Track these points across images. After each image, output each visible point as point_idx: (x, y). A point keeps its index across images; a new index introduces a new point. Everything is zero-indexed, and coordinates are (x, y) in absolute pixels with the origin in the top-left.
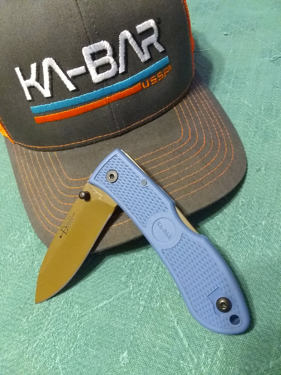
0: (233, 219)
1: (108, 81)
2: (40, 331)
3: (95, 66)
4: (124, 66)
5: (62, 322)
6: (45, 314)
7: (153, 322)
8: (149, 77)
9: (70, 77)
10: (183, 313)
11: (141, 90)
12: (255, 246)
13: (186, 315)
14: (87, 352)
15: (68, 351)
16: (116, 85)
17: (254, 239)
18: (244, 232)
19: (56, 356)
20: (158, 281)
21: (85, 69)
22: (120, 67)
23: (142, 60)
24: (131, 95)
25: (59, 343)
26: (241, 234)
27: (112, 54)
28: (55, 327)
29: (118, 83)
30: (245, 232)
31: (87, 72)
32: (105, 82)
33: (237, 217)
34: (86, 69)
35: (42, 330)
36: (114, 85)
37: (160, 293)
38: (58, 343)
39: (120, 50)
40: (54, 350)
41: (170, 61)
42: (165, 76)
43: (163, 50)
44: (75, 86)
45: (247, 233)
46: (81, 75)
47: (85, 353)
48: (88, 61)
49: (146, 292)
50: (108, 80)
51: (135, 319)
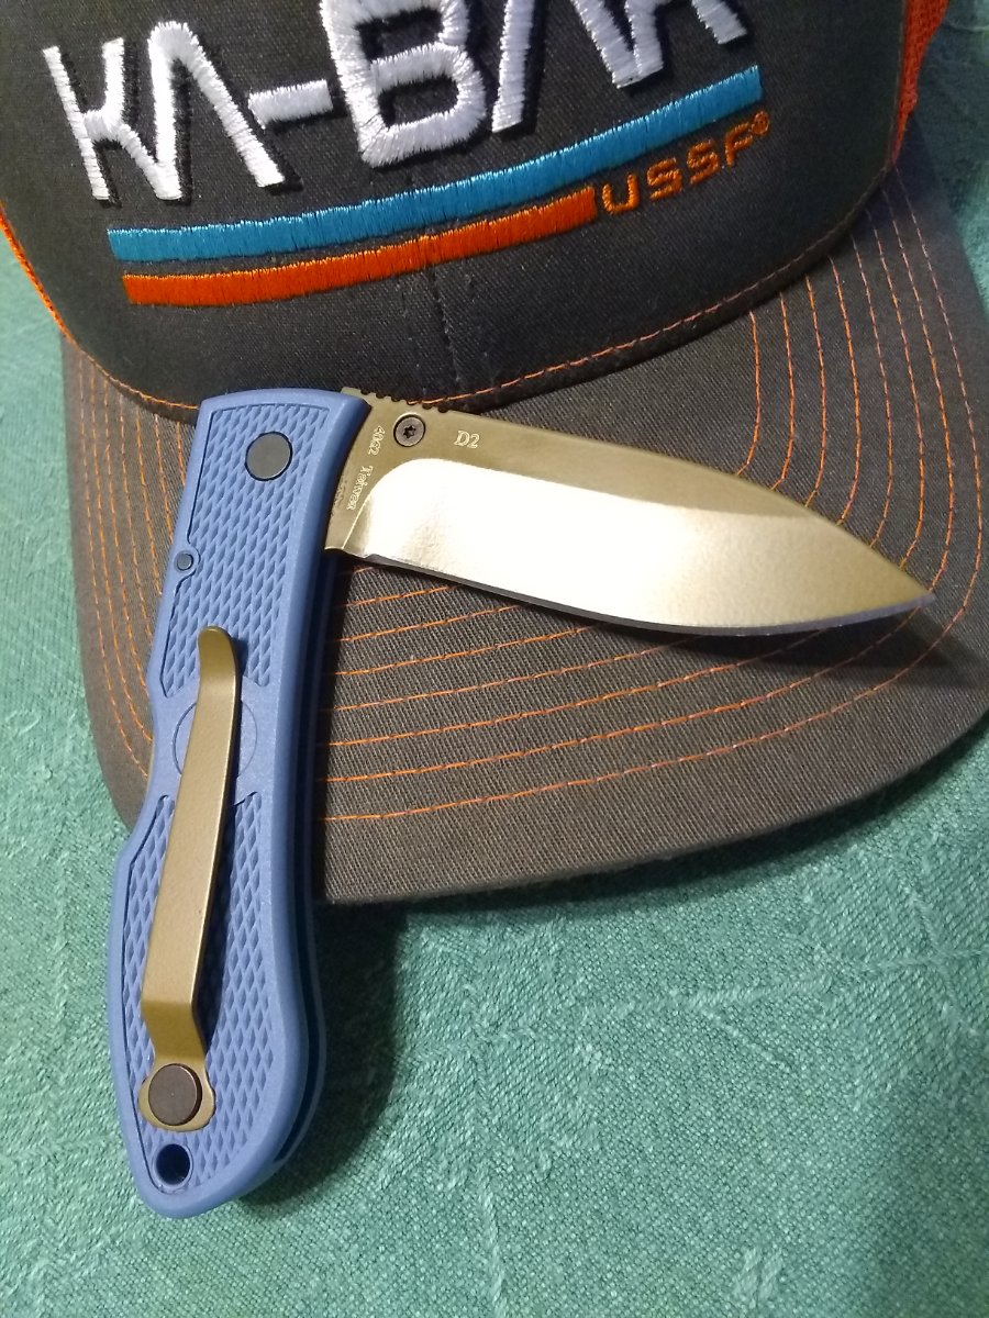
0: (880, 900)
1: (435, 163)
2: (11, 1132)
3: (378, 83)
4: (521, 98)
5: (91, 1126)
6: (41, 1074)
7: (411, 1252)
8: (642, 161)
9: (262, 122)
10: (538, 1254)
11: (593, 222)
12: (938, 1058)
13: (549, 1268)
14: (143, 1280)
15: (81, 1247)
16: (472, 186)
17: (942, 1023)
18: (907, 973)
19: (35, 1254)
20: (482, 1081)
21: (327, 93)
22: (501, 100)
23: (619, 77)
24: (536, 240)
25: (59, 1207)
26: (891, 979)
27: (462, 37)
28: (62, 1139)
29: (482, 177)
30: (913, 975)
31: (339, 110)
32: (420, 165)
33: (899, 895)
34: (331, 94)
35: (18, 1134)
36: (459, 183)
37: (473, 1135)
38: (56, 1205)
39: (507, 18)
40: (35, 1227)
41: (764, 94)
42: (729, 160)
43: (740, 32)
44: (282, 169)
45: (919, 985)
46: (311, 120)
47: (137, 1281)
48: (347, 59)
49: (420, 1115)
50: (432, 160)
51: (348, 1212)
